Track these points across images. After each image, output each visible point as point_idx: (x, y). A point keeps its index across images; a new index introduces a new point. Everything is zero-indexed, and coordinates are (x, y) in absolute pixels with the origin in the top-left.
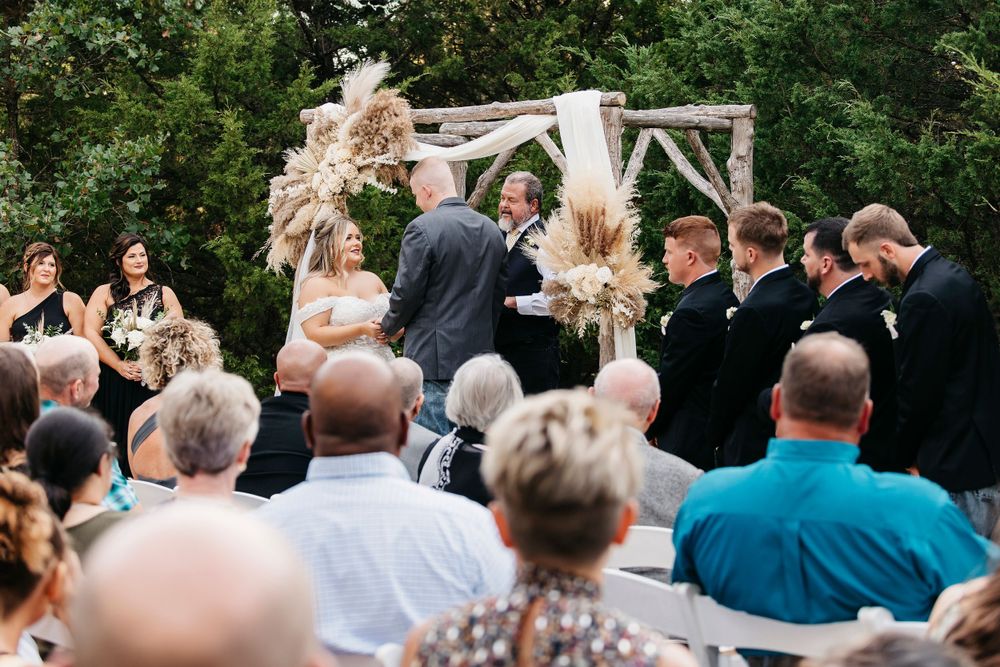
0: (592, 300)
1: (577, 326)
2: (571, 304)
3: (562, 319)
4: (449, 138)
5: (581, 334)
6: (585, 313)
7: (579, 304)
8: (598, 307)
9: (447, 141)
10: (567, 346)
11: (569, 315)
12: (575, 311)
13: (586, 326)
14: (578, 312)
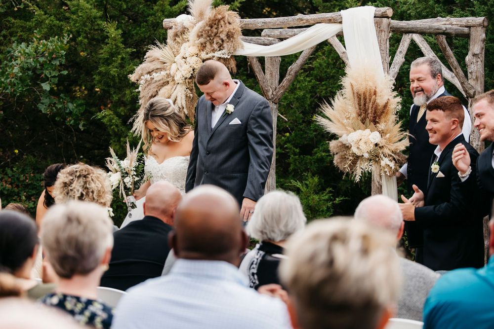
0: (366, 155)
1: (354, 173)
2: (351, 158)
3: (344, 168)
4: (268, 40)
5: (357, 179)
6: (361, 164)
7: (357, 158)
8: (370, 160)
9: (266, 42)
10: (349, 188)
11: (350, 166)
12: (354, 163)
13: (362, 173)
14: (356, 164)
